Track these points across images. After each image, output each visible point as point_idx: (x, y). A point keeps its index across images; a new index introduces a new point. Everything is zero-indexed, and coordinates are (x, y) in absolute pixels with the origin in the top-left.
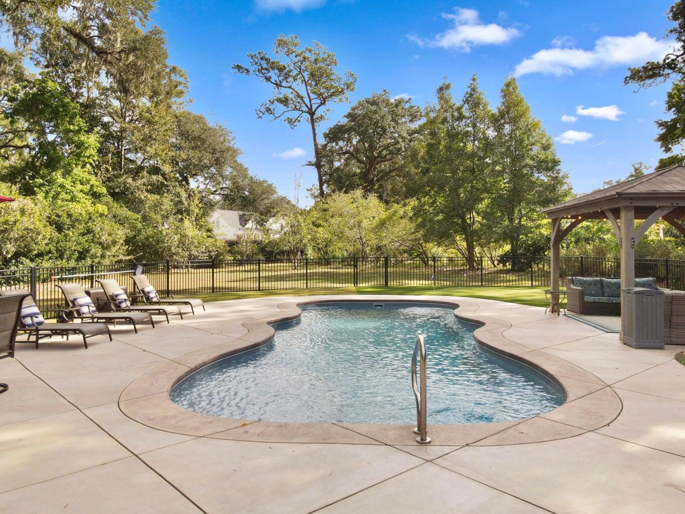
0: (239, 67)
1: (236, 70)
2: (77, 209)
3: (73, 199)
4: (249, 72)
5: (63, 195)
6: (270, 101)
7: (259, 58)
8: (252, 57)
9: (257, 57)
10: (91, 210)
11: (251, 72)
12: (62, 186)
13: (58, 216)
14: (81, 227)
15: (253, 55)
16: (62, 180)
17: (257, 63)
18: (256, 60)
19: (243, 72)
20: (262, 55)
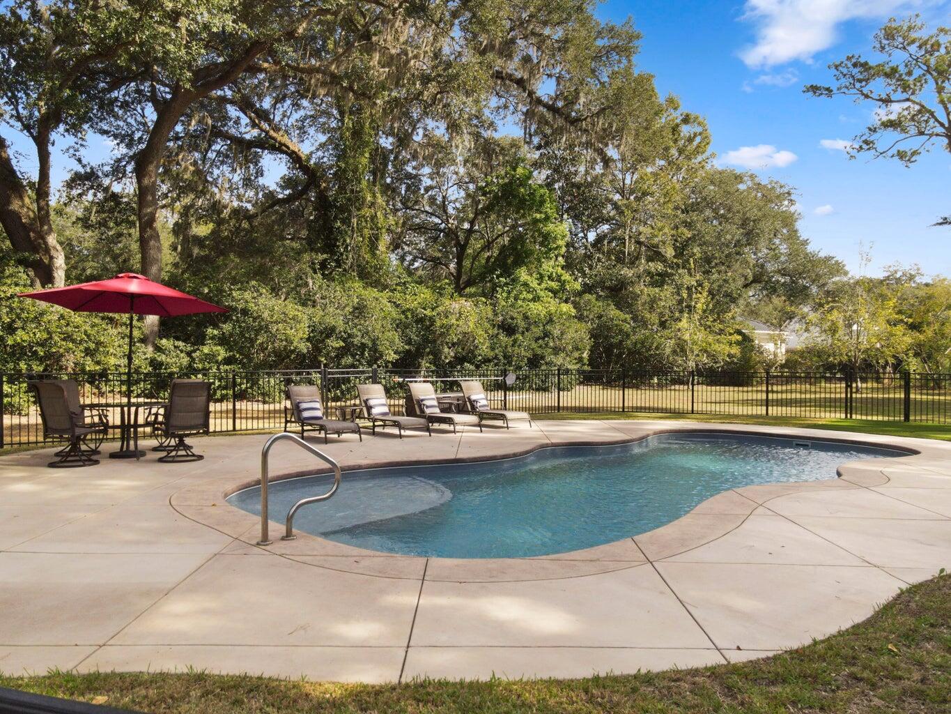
0: (814, 89)
1: (811, 93)
2: (536, 309)
3: (536, 299)
4: (832, 91)
5: (524, 295)
6: (870, 129)
7: (849, 65)
8: (837, 67)
9: (846, 65)
10: (553, 309)
11: (835, 91)
12: (526, 284)
13: (512, 318)
14: (537, 331)
15: (838, 63)
16: (526, 277)
17: (845, 75)
18: (845, 71)
19: (822, 94)
20: (854, 60)
